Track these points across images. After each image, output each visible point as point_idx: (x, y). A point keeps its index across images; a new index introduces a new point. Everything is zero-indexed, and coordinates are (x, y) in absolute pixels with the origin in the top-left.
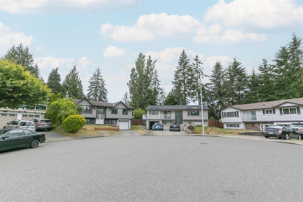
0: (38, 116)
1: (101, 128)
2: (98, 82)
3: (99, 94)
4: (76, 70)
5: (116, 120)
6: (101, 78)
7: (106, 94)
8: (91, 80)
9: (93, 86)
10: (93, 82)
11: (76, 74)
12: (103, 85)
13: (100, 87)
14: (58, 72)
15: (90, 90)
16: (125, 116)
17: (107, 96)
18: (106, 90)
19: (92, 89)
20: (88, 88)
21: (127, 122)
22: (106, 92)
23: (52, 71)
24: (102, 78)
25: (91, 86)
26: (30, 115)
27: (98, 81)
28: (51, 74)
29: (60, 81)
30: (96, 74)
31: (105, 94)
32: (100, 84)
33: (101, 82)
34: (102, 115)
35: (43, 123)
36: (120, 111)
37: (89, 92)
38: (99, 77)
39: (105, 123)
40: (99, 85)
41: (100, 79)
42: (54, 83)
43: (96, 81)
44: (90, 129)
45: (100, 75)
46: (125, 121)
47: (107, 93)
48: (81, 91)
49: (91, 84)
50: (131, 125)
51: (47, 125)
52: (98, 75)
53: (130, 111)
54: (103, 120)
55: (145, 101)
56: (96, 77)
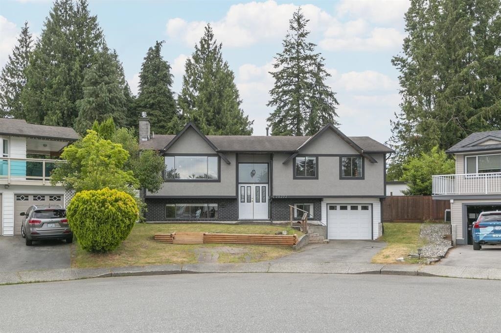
0: (58, 198)
1: (224, 237)
2: (301, 70)
3: (305, 113)
4: (212, 36)
5: (317, 201)
6: (308, 53)
7: (332, 109)
8: (276, 66)
9: (285, 85)
10: (284, 71)
11: (215, 50)
12: (320, 78)
13: (309, 86)
14: (162, 54)
15: (275, 101)
16: (351, 187)
17: (335, 118)
18: (331, 95)
19: (285, 98)
20: (271, 98)
21: (365, 208)
22: (329, 100)
23: (146, 56)
24: (312, 54)
25: (277, 87)
26: (35, 196)
27: (299, 67)
28: (145, 67)
29: (170, 83)
30: (293, 41)
31: (328, 109)
32: (308, 75)
33: (311, 68)
34: (261, 185)
35: (43, 220)
36: (329, 168)
37: (274, 108)
38: (302, 51)
39: (271, 216)
40: (306, 78)
41: (306, 58)
42: (154, 91)
43: (293, 67)
44: (187, 239)
45: (307, 40)
46: (354, 208)
47: (335, 105)
48: (233, 107)
49: (278, 79)
50: (383, 221)
51: (53, 225)
52: (299, 44)
53: (373, 162)
54: (266, 204)
55: (471, 114)
56: (294, 51)
